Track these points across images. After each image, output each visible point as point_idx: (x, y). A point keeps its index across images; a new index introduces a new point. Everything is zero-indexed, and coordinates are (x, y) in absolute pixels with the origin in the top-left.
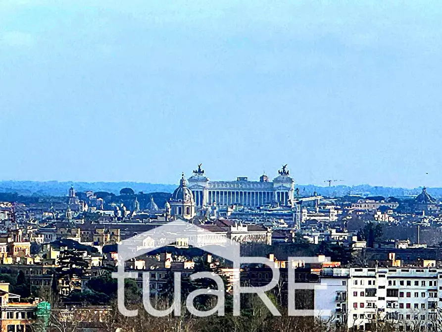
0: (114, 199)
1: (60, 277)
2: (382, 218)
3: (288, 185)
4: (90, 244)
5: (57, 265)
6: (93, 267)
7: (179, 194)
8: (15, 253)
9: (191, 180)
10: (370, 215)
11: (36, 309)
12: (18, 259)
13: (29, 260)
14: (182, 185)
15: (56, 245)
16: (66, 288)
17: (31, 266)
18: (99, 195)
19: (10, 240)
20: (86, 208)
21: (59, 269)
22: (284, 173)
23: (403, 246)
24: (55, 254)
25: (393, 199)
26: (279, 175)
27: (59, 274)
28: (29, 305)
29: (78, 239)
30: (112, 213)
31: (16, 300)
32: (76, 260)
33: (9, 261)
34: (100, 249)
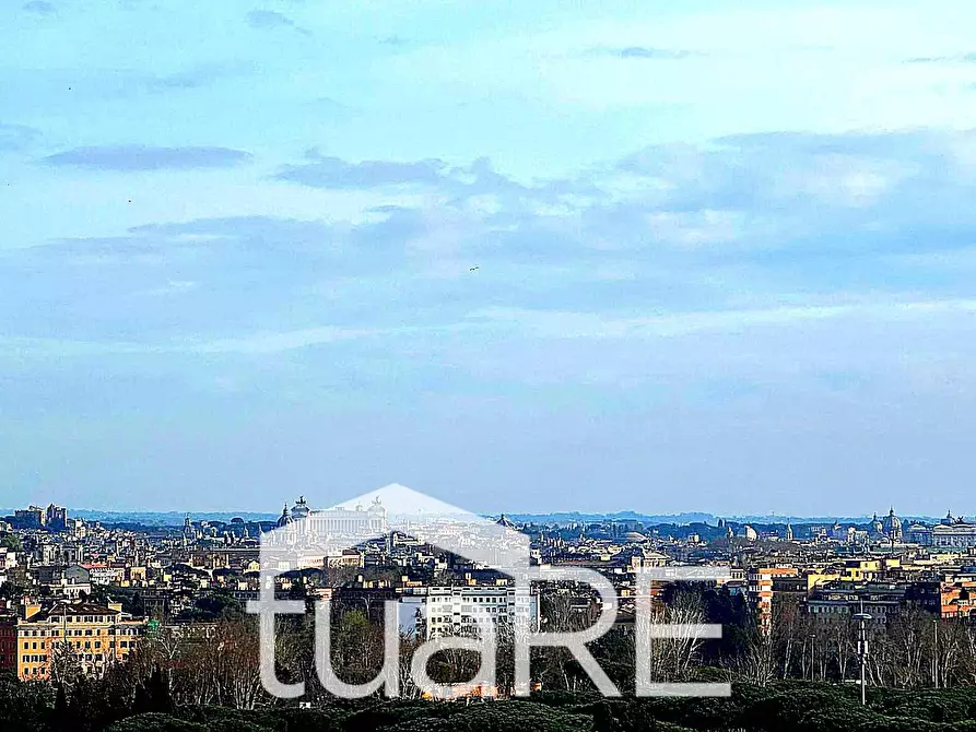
0: (226, 527)
1: (171, 598)
4: (202, 568)
5: (169, 588)
6: (202, 589)
8: (132, 577)
9: (293, 509)
11: (146, 627)
12: (135, 582)
13: (144, 583)
15: (169, 571)
16: (177, 608)
17: (145, 588)
18: (213, 524)
19: (127, 565)
20: (200, 536)
21: (170, 591)
24: (167, 578)
27: (170, 595)
28: (140, 623)
29: (190, 564)
30: (223, 539)
31: (128, 619)
32: (186, 582)
33: (127, 584)
34: (210, 572)
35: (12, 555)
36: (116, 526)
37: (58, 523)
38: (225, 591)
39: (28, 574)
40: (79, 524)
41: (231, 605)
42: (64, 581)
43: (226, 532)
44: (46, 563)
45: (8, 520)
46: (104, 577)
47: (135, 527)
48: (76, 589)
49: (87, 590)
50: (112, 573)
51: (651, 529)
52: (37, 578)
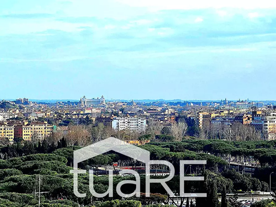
0: (66, 103)
1: (57, 120)
2: (124, 107)
3: (103, 100)
4: (62, 113)
5: (56, 118)
6: (64, 118)
7: (80, 102)
8: (47, 115)
9: (83, 99)
10: (121, 106)
11: (53, 127)
12: (48, 116)
13: (50, 116)
14: (81, 100)
15: (56, 113)
16: (58, 122)
17: (50, 118)
18: (63, 102)
19: (46, 112)
20: (60, 105)
21: (57, 118)
22: (102, 97)
23: (130, 112)
24: (56, 115)
25: (126, 102)
26: (101, 98)
27: (56, 119)
28: (52, 126)
29: (59, 112)
30: (66, 106)
31: (49, 125)
32: (60, 116)
33: (46, 117)
34: (64, 114)
35: (18, 110)
36: (39, 103)
37: (26, 102)
38: (70, 119)
39: (22, 115)
40: (31, 103)
41: (71, 122)
42: (31, 116)
43: (66, 104)
44: (25, 112)
45: (14, 102)
46: (40, 115)
47: (44, 103)
48: (34, 118)
49: (36, 118)
50: (42, 114)
51: (168, 103)
52: (24, 116)
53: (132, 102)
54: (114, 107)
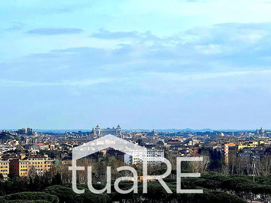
0: (77, 133)
1: (62, 153)
2: (143, 137)
3: (120, 130)
4: (70, 145)
6: (70, 151)
7: (92, 132)
8: (51, 147)
9: (95, 128)
10: (140, 136)
11: (55, 161)
12: (51, 149)
13: (54, 149)
14: (93, 130)
15: (61, 145)
16: (63, 156)
17: (54, 150)
18: (73, 133)
19: (49, 144)
20: (69, 136)
22: (119, 126)
23: (147, 144)
24: (60, 148)
25: (146, 132)
26: (117, 127)
27: (62, 152)
28: (53, 160)
29: (67, 144)
30: (76, 137)
31: (50, 159)
32: (66, 149)
33: (49, 149)
34: (72, 146)
35: (17, 142)
36: (46, 134)
37: (30, 133)
39: (22, 147)
40: (36, 133)
42: (32, 149)
43: (77, 135)
44: (27, 144)
45: (16, 132)
46: (43, 147)
47: (51, 134)
48: (35, 151)
49: (38, 151)
50: (45, 146)
51: (195, 133)
52: (24, 148)
53: (153, 132)
54: (131, 137)
